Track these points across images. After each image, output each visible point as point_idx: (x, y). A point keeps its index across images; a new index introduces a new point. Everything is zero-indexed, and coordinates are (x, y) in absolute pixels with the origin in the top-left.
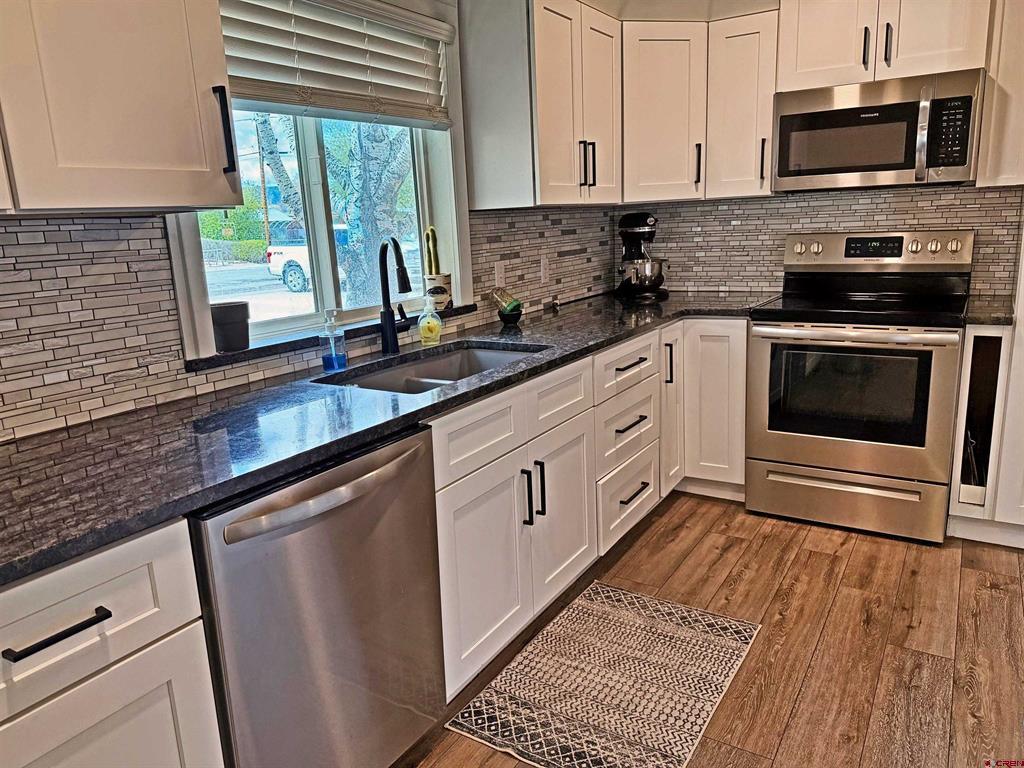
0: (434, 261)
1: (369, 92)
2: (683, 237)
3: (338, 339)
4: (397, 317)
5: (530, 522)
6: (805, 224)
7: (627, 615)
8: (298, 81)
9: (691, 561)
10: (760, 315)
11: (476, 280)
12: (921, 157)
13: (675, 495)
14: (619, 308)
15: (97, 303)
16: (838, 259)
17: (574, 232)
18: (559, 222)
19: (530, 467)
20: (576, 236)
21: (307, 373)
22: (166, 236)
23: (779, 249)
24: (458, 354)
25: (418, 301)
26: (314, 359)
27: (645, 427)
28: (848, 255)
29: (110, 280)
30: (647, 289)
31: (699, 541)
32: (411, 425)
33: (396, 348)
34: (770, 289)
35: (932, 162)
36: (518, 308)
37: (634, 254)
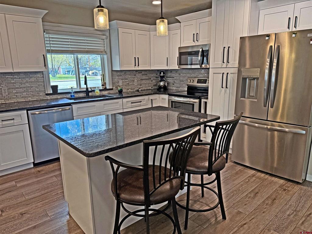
1: (87, 50)
3: (73, 92)
8: (70, 49)
11: (114, 84)
12: (200, 62)
15: (31, 84)
16: (196, 84)
18: (141, 73)
20: (147, 76)
22: (43, 74)
29: (34, 81)
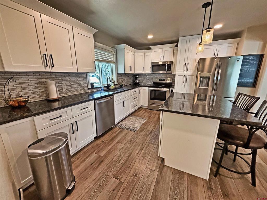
0: (113, 79)
1: (107, 60)
2: (142, 78)
3: (103, 87)
4: (109, 85)
5: (124, 107)
6: (155, 77)
7: (134, 118)
9: (141, 113)
10: (149, 87)
11: (118, 81)
12: (166, 70)
13: (140, 108)
14: (134, 86)
15: (80, 82)
16: (158, 81)
17: (129, 76)
18: (127, 75)
19: (124, 101)
21: (99, 90)
22: (86, 75)
23: (152, 80)
24: (116, 89)
25: (111, 84)
26: (100, 89)
27: (136, 99)
28: (159, 81)
29: (81, 79)
30: (138, 84)
31: (142, 112)
32: (112, 95)
33: (109, 89)
34: (151, 84)
35: (167, 71)
36: (122, 85)
37: (136, 79)
